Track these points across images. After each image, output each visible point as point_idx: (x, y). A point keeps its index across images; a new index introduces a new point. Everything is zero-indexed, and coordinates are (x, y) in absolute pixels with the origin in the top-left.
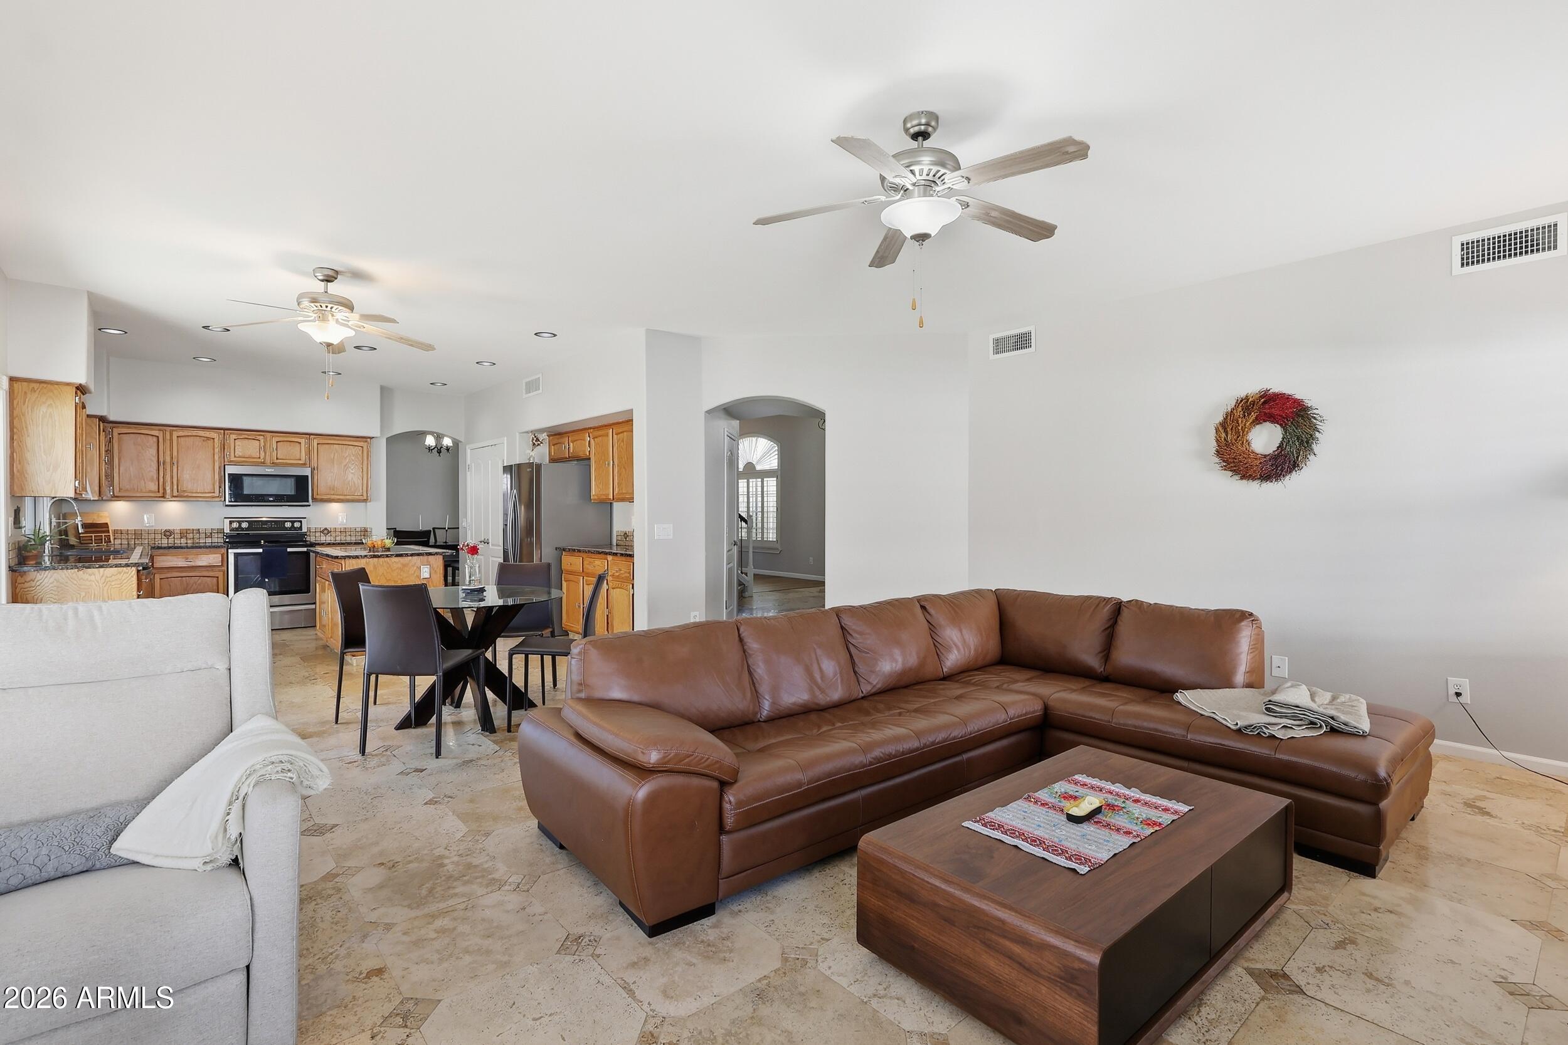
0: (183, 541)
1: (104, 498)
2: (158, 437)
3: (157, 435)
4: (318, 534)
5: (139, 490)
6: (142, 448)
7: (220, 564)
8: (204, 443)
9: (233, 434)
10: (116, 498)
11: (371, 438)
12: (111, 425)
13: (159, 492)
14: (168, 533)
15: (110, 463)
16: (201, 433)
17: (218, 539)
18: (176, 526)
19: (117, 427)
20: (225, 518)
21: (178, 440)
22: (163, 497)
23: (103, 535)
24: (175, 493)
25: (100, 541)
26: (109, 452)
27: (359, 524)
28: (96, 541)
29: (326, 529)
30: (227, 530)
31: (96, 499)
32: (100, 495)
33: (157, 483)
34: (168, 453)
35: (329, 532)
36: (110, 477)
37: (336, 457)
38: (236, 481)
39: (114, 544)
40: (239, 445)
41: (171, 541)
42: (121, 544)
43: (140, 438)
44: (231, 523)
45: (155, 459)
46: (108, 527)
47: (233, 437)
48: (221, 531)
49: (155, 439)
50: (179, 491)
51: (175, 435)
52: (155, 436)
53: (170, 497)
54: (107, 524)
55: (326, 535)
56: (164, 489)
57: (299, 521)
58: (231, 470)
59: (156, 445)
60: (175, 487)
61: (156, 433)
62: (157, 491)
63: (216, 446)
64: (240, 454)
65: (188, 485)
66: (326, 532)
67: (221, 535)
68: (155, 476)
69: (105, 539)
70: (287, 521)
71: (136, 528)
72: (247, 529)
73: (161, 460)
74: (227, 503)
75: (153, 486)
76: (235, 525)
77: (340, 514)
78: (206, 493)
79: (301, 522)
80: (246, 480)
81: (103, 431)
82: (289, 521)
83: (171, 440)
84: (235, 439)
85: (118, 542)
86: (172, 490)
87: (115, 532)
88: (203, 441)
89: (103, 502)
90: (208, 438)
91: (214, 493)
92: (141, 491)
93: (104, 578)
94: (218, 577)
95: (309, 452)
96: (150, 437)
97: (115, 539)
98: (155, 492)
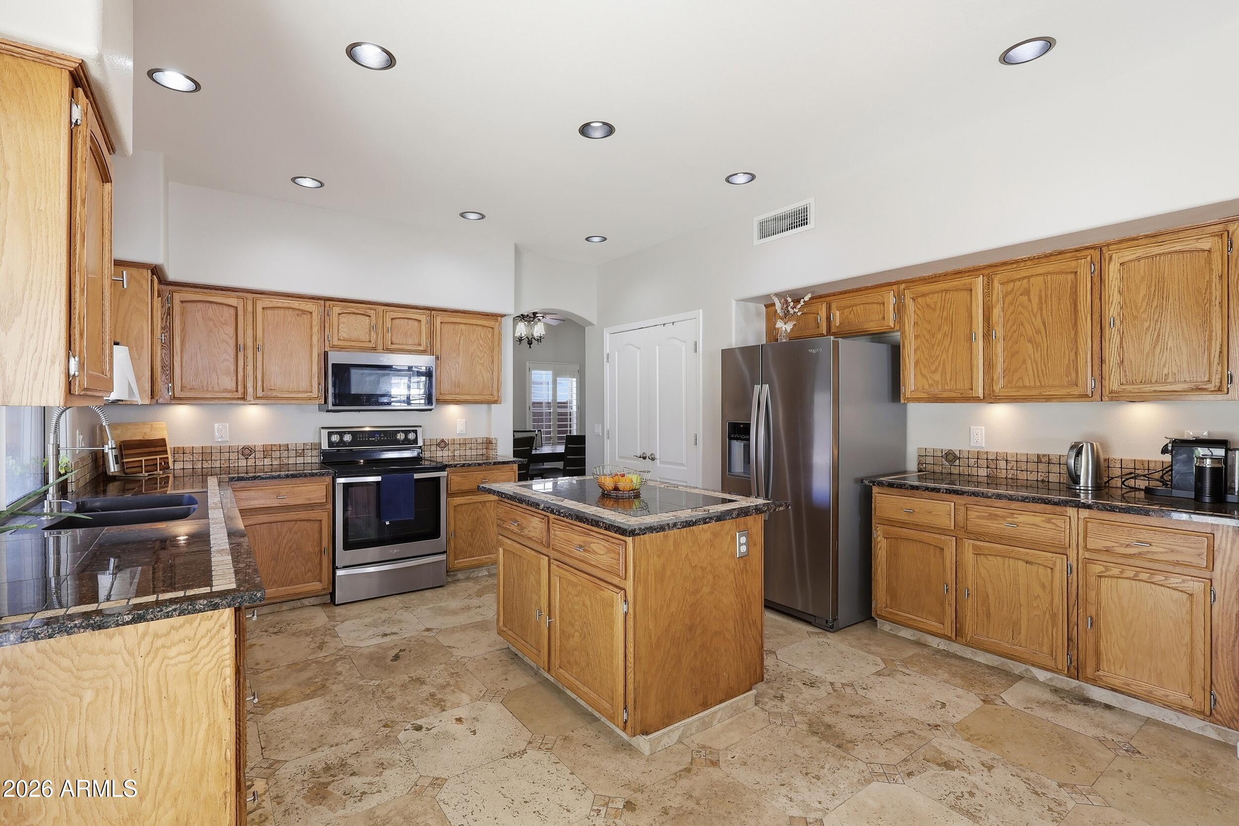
0: (267, 461)
1: (161, 401)
2: (236, 308)
3: (235, 305)
4: (434, 448)
5: (210, 389)
6: (214, 325)
7: (325, 501)
8: (298, 318)
9: (337, 306)
10: (176, 400)
11: (503, 316)
12: (170, 288)
13: (237, 391)
14: (247, 452)
15: (168, 345)
16: (295, 304)
17: (313, 458)
18: (258, 441)
19: (179, 292)
20: (323, 428)
21: (263, 313)
22: (243, 399)
23: (158, 457)
24: (260, 393)
25: (153, 468)
26: (168, 329)
27: (481, 434)
28: (149, 468)
29: (443, 441)
30: (325, 446)
31: (147, 402)
32: (152, 397)
33: (234, 378)
34: (250, 332)
35: (446, 445)
36: (169, 368)
37: (462, 343)
38: (342, 373)
39: (174, 469)
40: (344, 323)
41: (251, 462)
42: (183, 469)
43: (211, 310)
44: (330, 434)
45: (232, 342)
46: (166, 446)
47: (337, 310)
48: (318, 446)
49: (232, 311)
50: (265, 389)
51: (260, 305)
52: (233, 307)
53: (252, 399)
54: (164, 440)
55: (443, 448)
56: (245, 387)
57: (413, 431)
58: (336, 358)
59: (233, 319)
60: (259, 384)
61: (233, 301)
62: (235, 389)
63: (314, 323)
64: (345, 335)
65: (277, 380)
66: (443, 445)
67: (315, 453)
68: (233, 368)
69: (161, 464)
70: (399, 432)
71: (204, 445)
72: (351, 444)
73: (240, 342)
74: (331, 407)
75: (228, 382)
76: (335, 438)
77: (458, 420)
78: (299, 392)
79: (415, 432)
80: (355, 374)
81: (159, 296)
82: (402, 431)
83: (254, 313)
84: (339, 314)
85: (179, 466)
86: (255, 388)
87: (175, 451)
88: (298, 315)
89: (157, 406)
90: (304, 312)
91: (311, 392)
92: (213, 391)
93: (148, 639)
94: (321, 520)
95: (431, 334)
96: (225, 308)
97: (174, 461)
98: (230, 391)
